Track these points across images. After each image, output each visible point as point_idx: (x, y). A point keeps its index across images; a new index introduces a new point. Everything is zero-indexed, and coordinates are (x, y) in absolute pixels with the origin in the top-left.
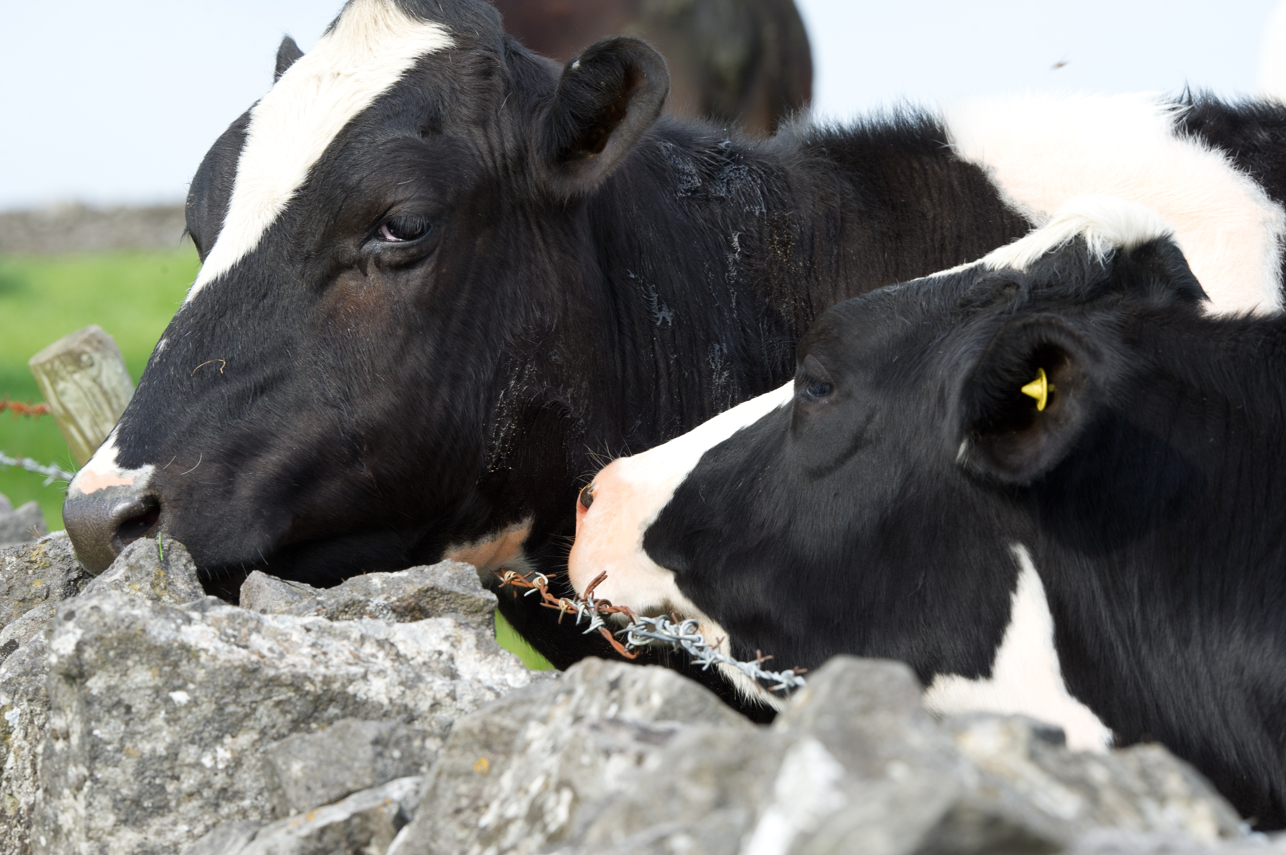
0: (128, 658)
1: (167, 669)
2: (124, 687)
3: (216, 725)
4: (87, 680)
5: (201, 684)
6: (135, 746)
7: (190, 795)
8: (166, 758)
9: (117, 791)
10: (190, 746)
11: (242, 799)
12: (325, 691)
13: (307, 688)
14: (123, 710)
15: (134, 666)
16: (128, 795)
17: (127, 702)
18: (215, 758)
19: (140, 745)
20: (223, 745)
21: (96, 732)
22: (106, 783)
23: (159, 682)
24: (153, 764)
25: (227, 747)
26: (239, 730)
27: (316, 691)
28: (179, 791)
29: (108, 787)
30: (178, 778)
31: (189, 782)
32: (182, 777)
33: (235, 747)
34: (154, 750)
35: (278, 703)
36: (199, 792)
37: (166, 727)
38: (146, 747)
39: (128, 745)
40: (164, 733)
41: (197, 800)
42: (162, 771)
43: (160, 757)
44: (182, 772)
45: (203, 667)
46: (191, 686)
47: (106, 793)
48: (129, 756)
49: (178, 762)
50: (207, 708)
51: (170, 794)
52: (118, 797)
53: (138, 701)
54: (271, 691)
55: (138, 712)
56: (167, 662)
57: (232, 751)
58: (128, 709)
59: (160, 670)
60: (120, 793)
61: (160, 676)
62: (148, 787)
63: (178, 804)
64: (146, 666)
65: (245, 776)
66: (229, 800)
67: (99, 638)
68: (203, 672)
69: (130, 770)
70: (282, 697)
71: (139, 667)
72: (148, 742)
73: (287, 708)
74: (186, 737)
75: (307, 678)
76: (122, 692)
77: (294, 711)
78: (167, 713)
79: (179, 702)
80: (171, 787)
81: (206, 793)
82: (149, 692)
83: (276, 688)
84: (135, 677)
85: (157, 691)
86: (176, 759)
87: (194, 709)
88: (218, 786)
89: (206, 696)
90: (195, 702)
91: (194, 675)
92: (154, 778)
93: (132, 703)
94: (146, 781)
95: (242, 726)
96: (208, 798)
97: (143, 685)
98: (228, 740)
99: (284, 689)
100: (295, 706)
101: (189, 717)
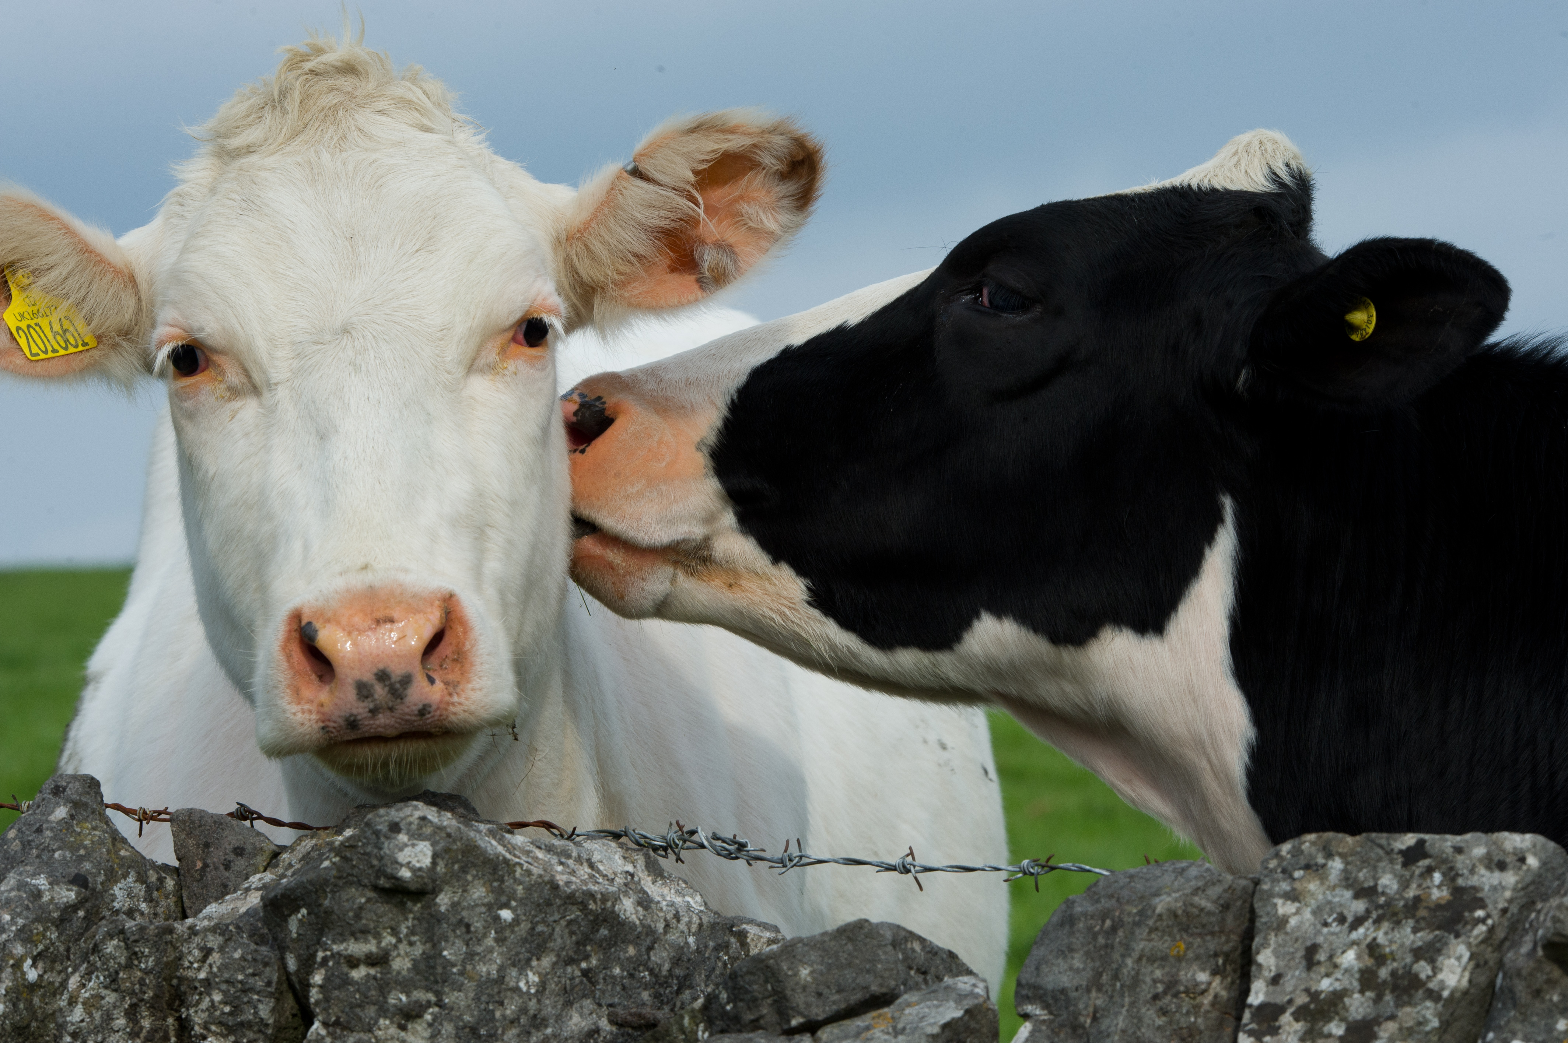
0: (467, 873)
1: (496, 884)
2: (465, 904)
3: (528, 946)
4: (437, 896)
5: (521, 901)
6: (474, 968)
7: (512, 1022)
8: (497, 982)
9: (460, 1018)
10: (512, 968)
11: (546, 1027)
12: (603, 909)
13: (591, 907)
14: (464, 929)
15: (473, 882)
16: (469, 1022)
17: (466, 920)
18: (527, 982)
19: (478, 968)
20: (532, 968)
21: (445, 953)
22: (452, 1009)
23: (490, 898)
24: (487, 988)
25: (534, 970)
26: (543, 952)
27: (596, 910)
28: (504, 1016)
29: (453, 1013)
30: (501, 1004)
31: (511, 1009)
32: (506, 1002)
33: (540, 970)
34: (489, 973)
35: (570, 922)
36: (518, 1019)
37: (497, 948)
38: (483, 969)
39: (469, 967)
40: (495, 955)
41: (515, 1027)
42: (493, 996)
43: (493, 980)
44: (506, 997)
45: (520, 883)
46: (514, 903)
47: (451, 1021)
48: (470, 979)
49: (504, 986)
50: (525, 926)
51: (497, 1021)
52: (461, 1024)
53: (476, 919)
54: (566, 909)
55: (476, 932)
56: (496, 876)
57: (540, 974)
58: (468, 926)
59: (491, 885)
60: (462, 1020)
61: (493, 892)
62: (484, 1013)
63: (503, 1033)
64: (482, 882)
65: (547, 1002)
66: (538, 1028)
67: (447, 850)
68: (521, 887)
69: (472, 995)
70: (573, 916)
71: (476, 882)
72: (485, 964)
73: (574, 928)
74: (510, 959)
75: (591, 895)
76: (463, 909)
77: (578, 932)
78: (496, 932)
79: (505, 921)
80: (498, 1014)
81: (523, 1020)
82: (483, 909)
83: (570, 907)
84: (474, 893)
85: (490, 907)
86: (503, 983)
87: (516, 929)
88: (532, 1012)
89: (525, 915)
90: (516, 921)
91: (515, 891)
92: (488, 1003)
93: (470, 922)
94: (482, 1007)
95: (546, 948)
96: (524, 1026)
97: (479, 902)
98: (534, 963)
99: (574, 908)
100: (579, 927)
101: (512, 937)
